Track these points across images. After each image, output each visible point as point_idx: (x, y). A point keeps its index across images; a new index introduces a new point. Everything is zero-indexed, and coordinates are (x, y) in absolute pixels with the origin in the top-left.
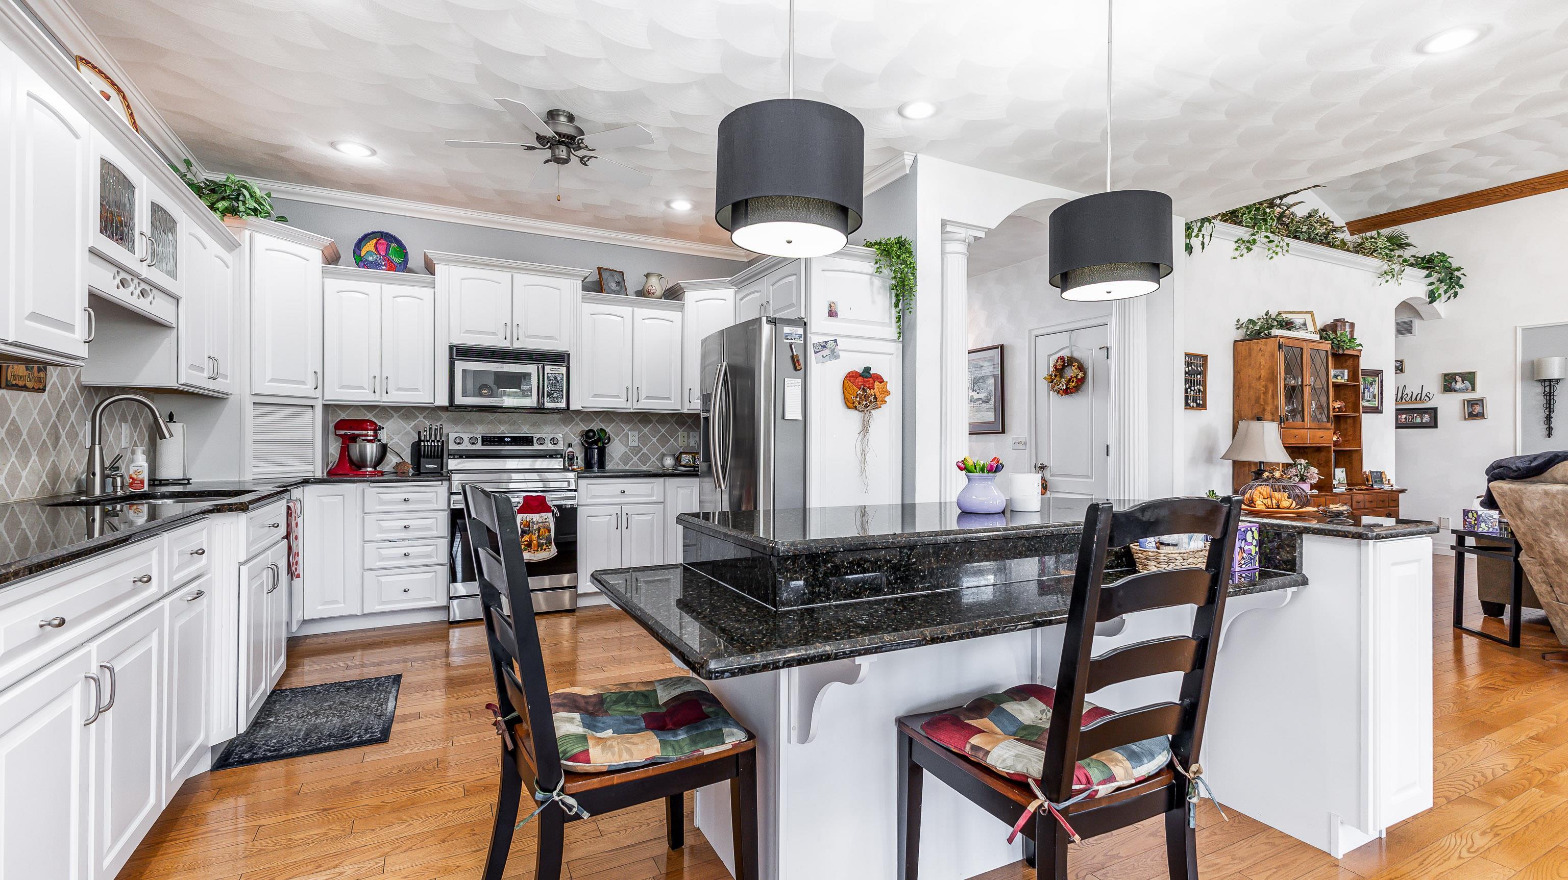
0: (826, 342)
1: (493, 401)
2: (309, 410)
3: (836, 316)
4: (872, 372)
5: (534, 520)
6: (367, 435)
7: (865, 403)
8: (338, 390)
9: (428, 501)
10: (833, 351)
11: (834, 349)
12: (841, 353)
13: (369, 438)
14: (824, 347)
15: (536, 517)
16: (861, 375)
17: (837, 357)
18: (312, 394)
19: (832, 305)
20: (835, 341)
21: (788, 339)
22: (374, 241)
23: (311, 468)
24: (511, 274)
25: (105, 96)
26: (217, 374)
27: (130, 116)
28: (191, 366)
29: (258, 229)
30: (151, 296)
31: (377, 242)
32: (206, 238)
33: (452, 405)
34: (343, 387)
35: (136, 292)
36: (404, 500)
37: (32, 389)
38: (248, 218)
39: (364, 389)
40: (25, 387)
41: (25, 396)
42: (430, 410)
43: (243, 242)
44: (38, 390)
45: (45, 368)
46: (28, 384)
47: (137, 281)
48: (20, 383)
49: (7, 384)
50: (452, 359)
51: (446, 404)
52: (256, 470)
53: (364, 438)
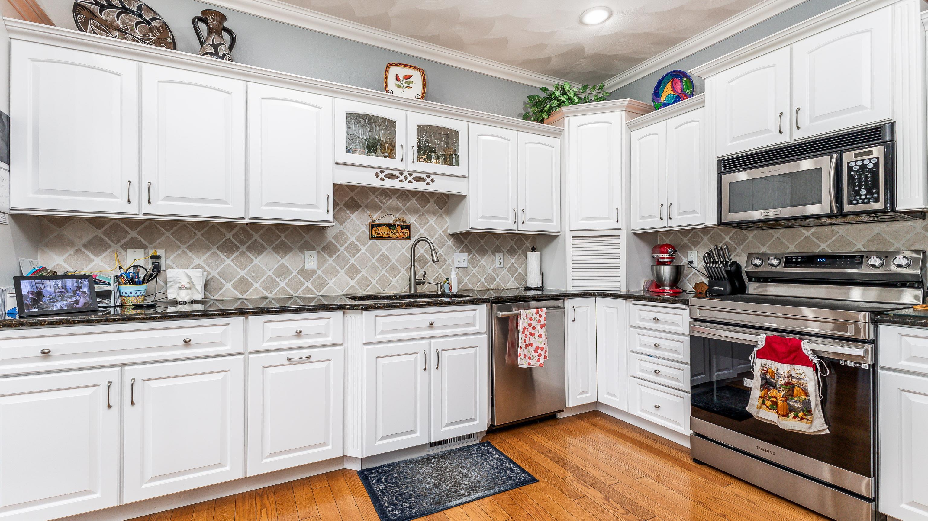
2: (615, 239)
5: (780, 371)
6: (664, 258)
8: (639, 221)
9: (675, 324)
13: (666, 260)
15: (784, 369)
18: (616, 226)
22: (670, 84)
24: (789, 47)
25: (407, 77)
26: (526, 219)
27: (424, 81)
28: (483, 217)
29: (573, 114)
30: (429, 180)
31: (672, 82)
32: (511, 134)
33: (721, 223)
34: (643, 218)
35: (408, 180)
36: (654, 319)
37: (397, 238)
38: (564, 109)
39: (656, 217)
40: (389, 238)
41: (393, 242)
42: (706, 230)
43: (564, 127)
44: (403, 238)
45: (408, 227)
46: (391, 236)
47: (405, 173)
48: (384, 236)
49: (372, 237)
50: (720, 174)
51: (715, 222)
52: (575, 284)
53: (661, 260)
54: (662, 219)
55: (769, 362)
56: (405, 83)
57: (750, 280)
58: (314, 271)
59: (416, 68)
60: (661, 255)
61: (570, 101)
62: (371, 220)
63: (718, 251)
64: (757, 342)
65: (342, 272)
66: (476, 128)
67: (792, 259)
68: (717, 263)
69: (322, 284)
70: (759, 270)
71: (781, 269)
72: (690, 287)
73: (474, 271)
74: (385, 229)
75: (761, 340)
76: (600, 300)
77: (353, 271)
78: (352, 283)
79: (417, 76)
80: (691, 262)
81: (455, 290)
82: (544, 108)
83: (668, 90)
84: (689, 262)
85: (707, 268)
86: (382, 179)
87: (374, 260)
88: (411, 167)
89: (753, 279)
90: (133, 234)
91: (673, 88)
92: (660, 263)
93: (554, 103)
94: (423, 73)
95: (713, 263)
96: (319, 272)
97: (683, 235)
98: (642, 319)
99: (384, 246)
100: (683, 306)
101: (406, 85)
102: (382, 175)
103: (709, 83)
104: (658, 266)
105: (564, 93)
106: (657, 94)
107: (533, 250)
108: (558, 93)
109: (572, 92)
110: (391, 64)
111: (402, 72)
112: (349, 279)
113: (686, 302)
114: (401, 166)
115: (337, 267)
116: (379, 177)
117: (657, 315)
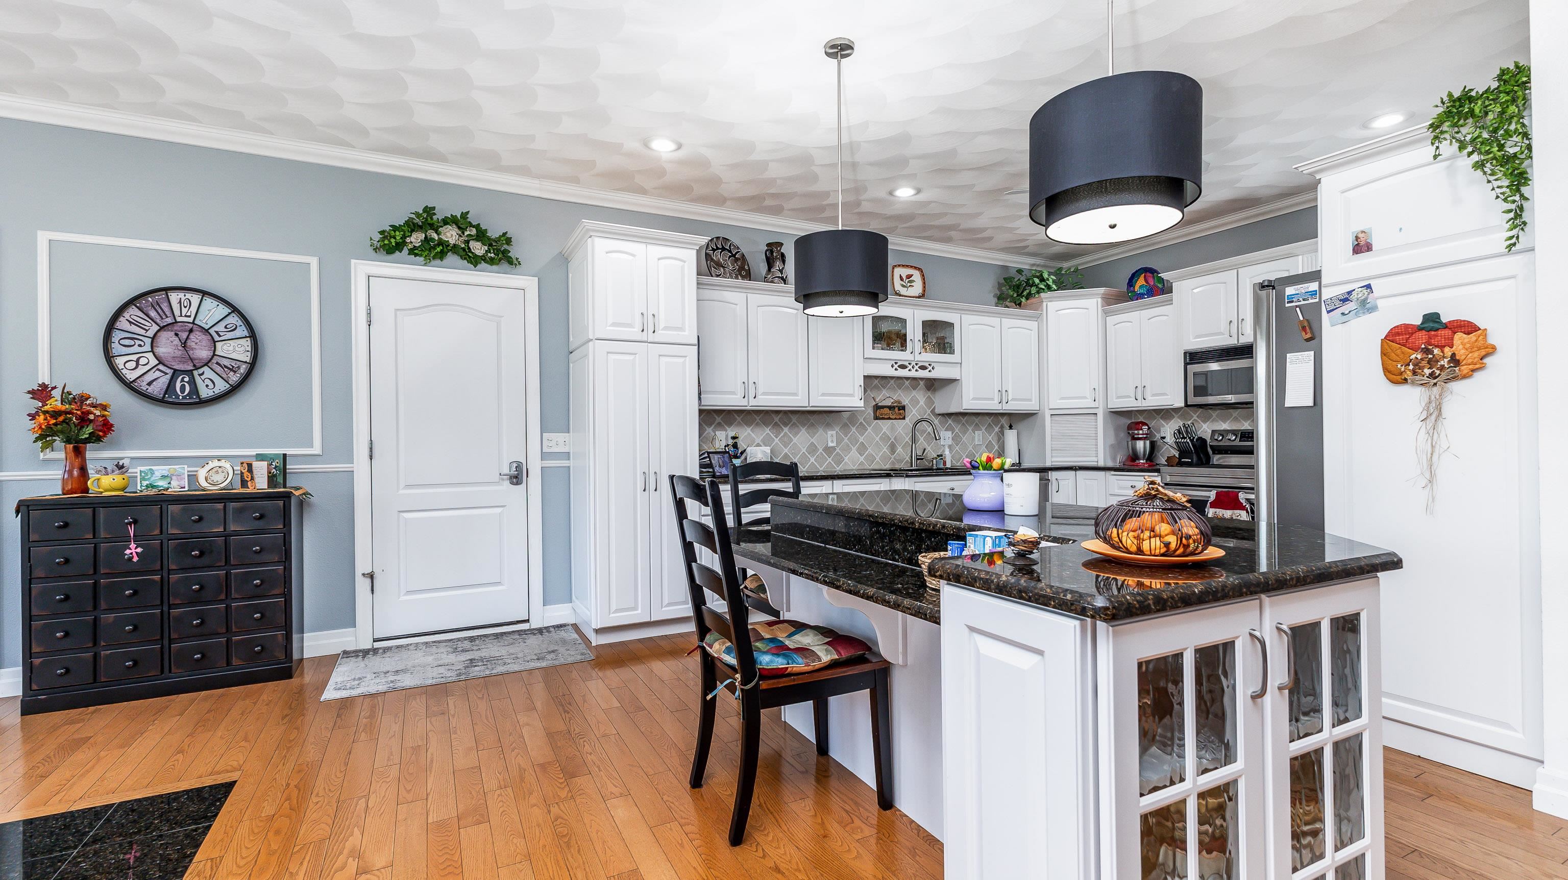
0: (1350, 293)
1: (1220, 399)
2: (1093, 417)
3: (1369, 248)
4: (1444, 319)
6: (1138, 434)
7: (1427, 371)
8: (1115, 400)
10: (1363, 303)
11: (1366, 299)
12: (1380, 303)
13: (1140, 436)
14: (1345, 300)
16: (1420, 329)
17: (1374, 309)
18: (1093, 405)
19: (1360, 235)
20: (1369, 287)
21: (1292, 302)
22: (1142, 277)
23: (1095, 459)
24: (1236, 271)
25: (909, 276)
26: (1009, 400)
27: (924, 279)
28: (974, 399)
29: (1051, 299)
30: (930, 368)
31: (1145, 276)
32: (995, 321)
33: (1187, 405)
34: (1118, 397)
35: (915, 369)
36: (1132, 486)
37: (895, 419)
38: (1042, 295)
39: (1131, 397)
40: (889, 418)
41: (892, 422)
42: (1176, 410)
43: (1042, 310)
44: (900, 419)
45: (903, 408)
46: (891, 417)
47: (914, 363)
48: (886, 417)
49: (876, 418)
50: (1186, 364)
51: (1183, 405)
52: (1054, 459)
53: (1136, 436)
54: (1137, 400)
55: (1218, 510)
56: (908, 282)
57: (1214, 453)
58: (834, 448)
59: (915, 268)
60: (1136, 432)
61: (1049, 288)
62: (874, 403)
63: (1186, 428)
64: (1209, 497)
65: (854, 449)
66: (968, 319)
67: (1248, 435)
68: (1185, 438)
69: (839, 461)
70: (1221, 444)
71: (1238, 443)
72: (1163, 461)
73: (957, 448)
74: (887, 410)
75: (1212, 495)
76: (1079, 473)
77: (862, 449)
78: (862, 459)
79: (917, 275)
80: (1164, 438)
81: (948, 465)
82: (1022, 292)
83: (1141, 281)
84: (1161, 437)
85: (1177, 442)
86: (896, 369)
87: (877, 439)
88: (918, 358)
89: (1216, 452)
90: (718, 419)
91: (1146, 281)
92: (1135, 439)
93: (1034, 290)
94: (922, 271)
95: (1182, 438)
96: (838, 450)
97: (1156, 413)
98: (1121, 488)
99: (885, 425)
100: (1156, 474)
101: (909, 284)
102: (896, 366)
103: (1175, 286)
104: (1134, 441)
105: (1042, 280)
106: (1131, 283)
107: (1011, 427)
108: (1037, 281)
109: (1051, 280)
110: (895, 266)
111: (905, 272)
112: (859, 455)
113: (1158, 471)
114: (911, 357)
115: (850, 445)
116: (894, 368)
117: (1133, 484)
